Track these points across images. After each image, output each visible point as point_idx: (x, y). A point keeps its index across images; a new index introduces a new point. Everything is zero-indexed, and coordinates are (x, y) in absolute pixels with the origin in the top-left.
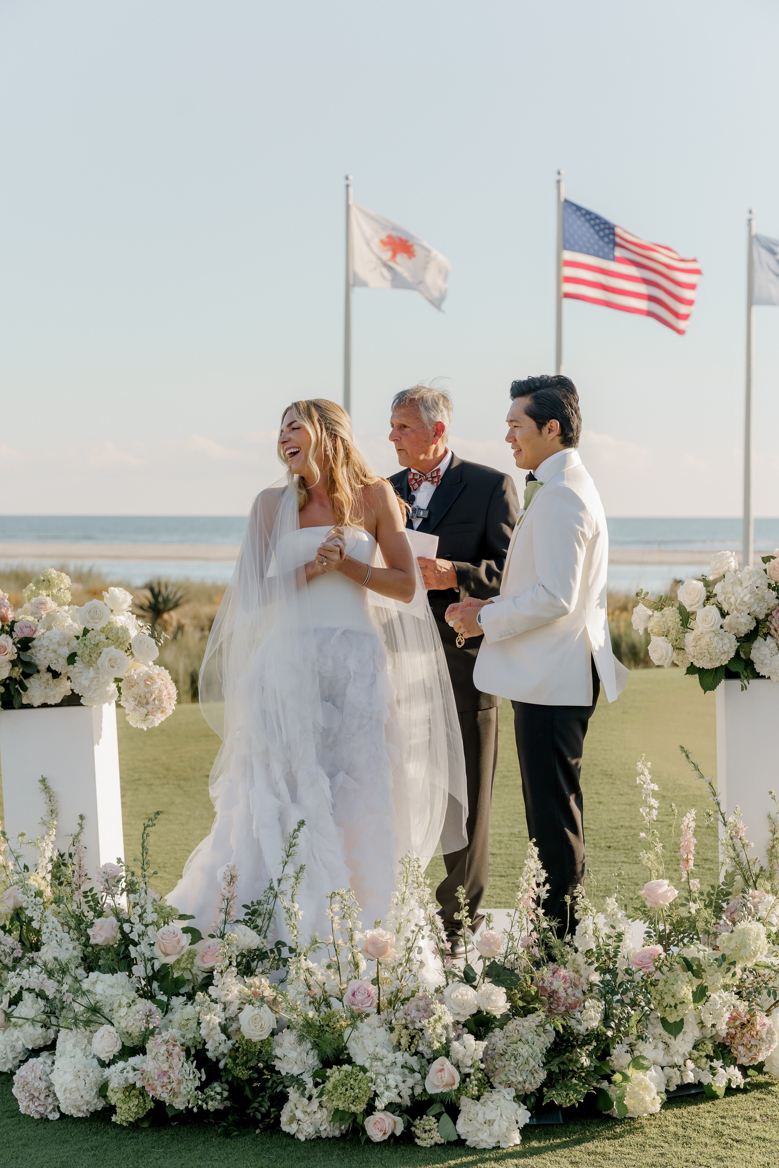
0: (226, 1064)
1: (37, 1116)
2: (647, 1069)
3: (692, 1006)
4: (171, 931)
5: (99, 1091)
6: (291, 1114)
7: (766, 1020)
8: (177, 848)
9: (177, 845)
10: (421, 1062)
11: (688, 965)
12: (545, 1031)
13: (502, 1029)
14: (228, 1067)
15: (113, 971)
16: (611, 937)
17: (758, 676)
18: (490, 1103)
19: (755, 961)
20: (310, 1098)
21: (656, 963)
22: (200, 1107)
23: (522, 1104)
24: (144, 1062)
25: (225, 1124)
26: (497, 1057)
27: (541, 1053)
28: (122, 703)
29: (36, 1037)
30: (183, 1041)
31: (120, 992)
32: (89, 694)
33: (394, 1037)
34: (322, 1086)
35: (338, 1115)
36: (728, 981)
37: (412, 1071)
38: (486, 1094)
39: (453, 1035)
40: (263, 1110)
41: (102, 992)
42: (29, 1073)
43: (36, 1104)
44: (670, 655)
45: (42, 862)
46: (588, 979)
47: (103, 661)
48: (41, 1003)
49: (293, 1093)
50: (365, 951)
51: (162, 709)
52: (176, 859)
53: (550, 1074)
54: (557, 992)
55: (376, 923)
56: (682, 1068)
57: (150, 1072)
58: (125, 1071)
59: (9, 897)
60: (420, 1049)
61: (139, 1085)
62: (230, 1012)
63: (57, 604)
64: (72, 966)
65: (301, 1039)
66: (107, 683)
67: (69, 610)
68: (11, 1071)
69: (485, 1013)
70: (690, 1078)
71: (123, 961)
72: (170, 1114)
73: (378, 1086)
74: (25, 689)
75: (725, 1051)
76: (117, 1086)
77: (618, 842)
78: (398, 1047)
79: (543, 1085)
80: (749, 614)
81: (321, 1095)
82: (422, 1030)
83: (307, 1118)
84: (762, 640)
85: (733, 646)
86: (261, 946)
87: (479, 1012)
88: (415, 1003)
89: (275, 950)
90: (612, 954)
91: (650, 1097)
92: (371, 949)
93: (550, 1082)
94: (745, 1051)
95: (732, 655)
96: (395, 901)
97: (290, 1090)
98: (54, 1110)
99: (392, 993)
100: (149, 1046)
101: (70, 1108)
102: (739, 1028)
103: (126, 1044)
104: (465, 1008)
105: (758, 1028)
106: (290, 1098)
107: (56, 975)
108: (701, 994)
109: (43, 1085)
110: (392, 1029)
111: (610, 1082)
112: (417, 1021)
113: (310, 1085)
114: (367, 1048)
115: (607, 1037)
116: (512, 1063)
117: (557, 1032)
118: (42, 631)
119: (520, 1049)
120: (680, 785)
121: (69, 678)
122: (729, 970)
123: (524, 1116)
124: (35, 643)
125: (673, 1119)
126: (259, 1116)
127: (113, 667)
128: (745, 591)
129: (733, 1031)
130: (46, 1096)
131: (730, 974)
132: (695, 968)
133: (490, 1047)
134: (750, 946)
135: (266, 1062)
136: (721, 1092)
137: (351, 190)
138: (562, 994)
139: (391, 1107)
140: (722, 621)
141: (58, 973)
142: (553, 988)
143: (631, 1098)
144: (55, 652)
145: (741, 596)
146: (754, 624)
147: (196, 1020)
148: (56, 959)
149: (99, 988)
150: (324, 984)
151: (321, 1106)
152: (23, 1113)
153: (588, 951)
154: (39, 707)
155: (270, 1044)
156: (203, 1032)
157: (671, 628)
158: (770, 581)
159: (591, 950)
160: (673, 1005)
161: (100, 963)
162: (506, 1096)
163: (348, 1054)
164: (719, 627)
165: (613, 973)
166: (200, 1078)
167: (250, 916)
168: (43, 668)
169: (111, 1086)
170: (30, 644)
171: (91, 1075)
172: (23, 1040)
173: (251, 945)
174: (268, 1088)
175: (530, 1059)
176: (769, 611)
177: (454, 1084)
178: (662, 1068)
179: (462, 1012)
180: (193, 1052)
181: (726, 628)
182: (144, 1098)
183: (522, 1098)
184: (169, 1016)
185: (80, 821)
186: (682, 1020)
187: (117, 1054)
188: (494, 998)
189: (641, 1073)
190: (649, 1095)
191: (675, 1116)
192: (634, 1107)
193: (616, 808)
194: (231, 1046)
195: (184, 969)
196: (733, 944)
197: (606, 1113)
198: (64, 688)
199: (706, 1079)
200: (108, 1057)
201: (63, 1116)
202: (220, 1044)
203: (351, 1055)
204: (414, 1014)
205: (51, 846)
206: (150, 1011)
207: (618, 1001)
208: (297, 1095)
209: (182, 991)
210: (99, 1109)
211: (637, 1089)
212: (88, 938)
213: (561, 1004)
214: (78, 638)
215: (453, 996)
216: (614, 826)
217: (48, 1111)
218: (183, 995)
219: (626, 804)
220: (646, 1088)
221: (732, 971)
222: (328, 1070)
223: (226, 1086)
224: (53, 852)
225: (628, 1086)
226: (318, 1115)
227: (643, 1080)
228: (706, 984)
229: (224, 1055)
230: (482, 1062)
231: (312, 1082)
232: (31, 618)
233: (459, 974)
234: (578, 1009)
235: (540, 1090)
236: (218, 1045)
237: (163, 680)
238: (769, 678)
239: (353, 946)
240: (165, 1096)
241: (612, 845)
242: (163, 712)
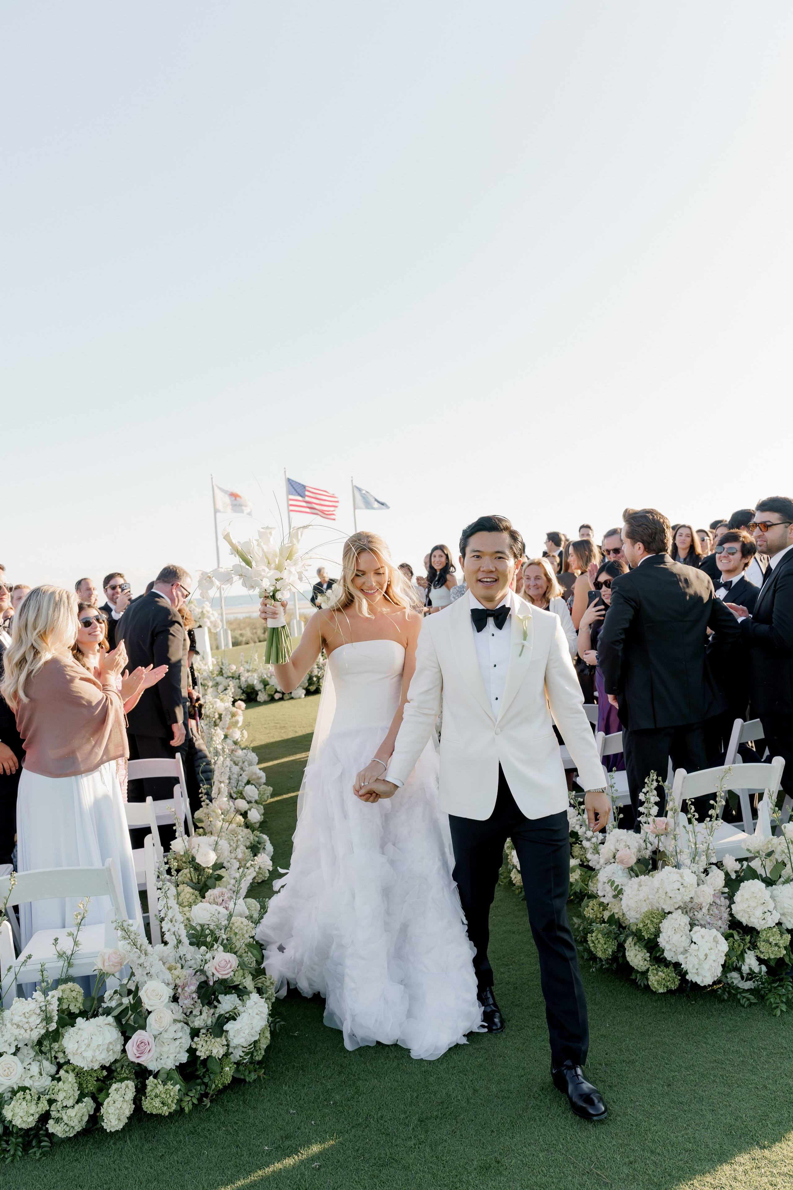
35: (269, 695)
49: (259, 693)
113: (263, 690)
123: (304, 692)
137: (213, 479)
139: (279, 692)
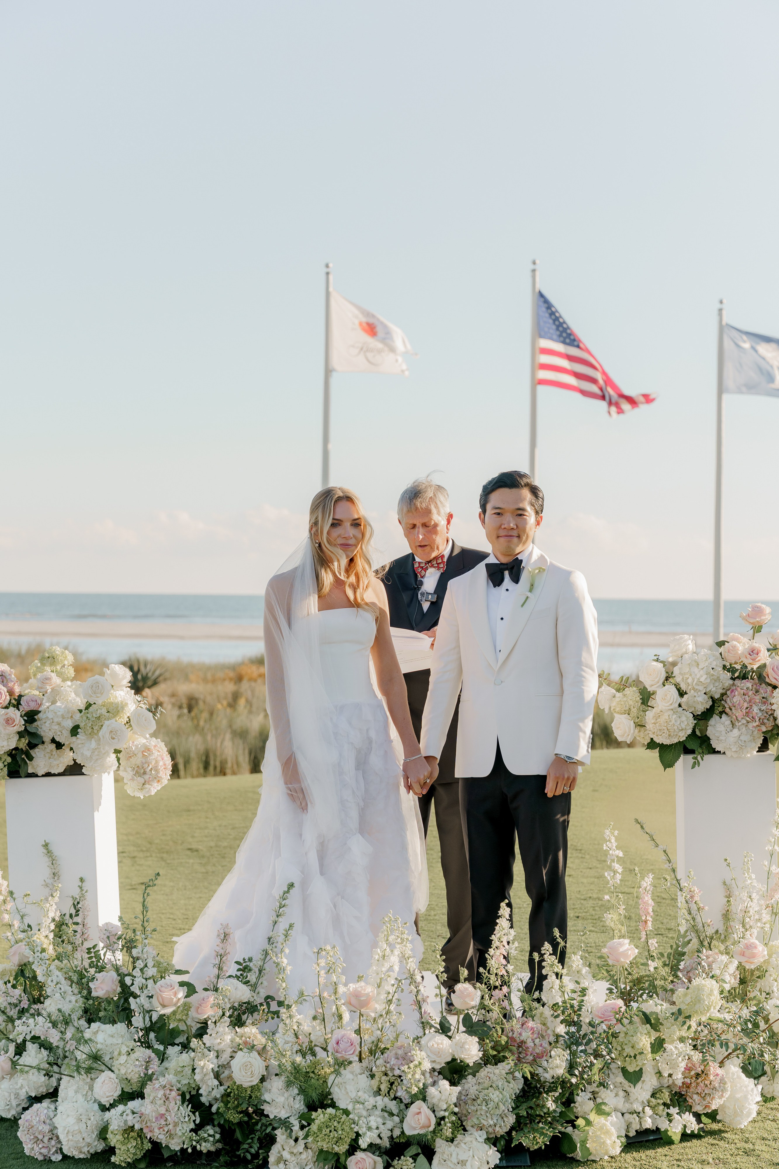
0: (218, 1108)
1: (41, 1158)
2: (608, 1114)
3: (650, 1056)
4: (169, 984)
5: (100, 1134)
6: (279, 1155)
7: (720, 1071)
8: (163, 916)
9: (163, 913)
10: (399, 1107)
11: (647, 1019)
12: (514, 1078)
13: (474, 1076)
14: (220, 1111)
15: (114, 1022)
16: (576, 992)
17: (714, 752)
18: (463, 1145)
19: (708, 1015)
20: (296, 1140)
21: (617, 1016)
22: (194, 1148)
23: (492, 1146)
24: (142, 1105)
25: (217, 1164)
26: (469, 1102)
27: (510, 1098)
28: (121, 773)
29: (40, 1085)
30: (179, 1086)
31: (120, 1041)
32: (91, 764)
33: (375, 1083)
34: (307, 1128)
35: (322, 1155)
36: (684, 1033)
37: (391, 1114)
38: (459, 1137)
39: (430, 1081)
40: (253, 1151)
41: (102, 1041)
42: (34, 1117)
43: (40, 1146)
44: (632, 732)
45: (45, 921)
46: (554, 1032)
47: (104, 732)
48: (45, 1053)
49: (280, 1135)
50: (348, 1003)
51: (158, 779)
52: (162, 926)
53: (518, 1117)
54: (525, 1043)
55: (359, 977)
56: (641, 1115)
57: (149, 1115)
58: (125, 1114)
59: (14, 954)
60: (399, 1094)
61: (137, 1127)
62: (223, 1059)
63: (61, 680)
64: (74, 1017)
65: (289, 1084)
66: (107, 754)
67: (72, 685)
68: (15, 1117)
69: (459, 1061)
70: (648, 1124)
71: (122, 1013)
72: (166, 1155)
73: (360, 1128)
74: (31, 758)
75: (681, 1100)
76: (116, 1128)
77: (586, 912)
78: (378, 1092)
79: (512, 1128)
80: (705, 693)
81: (306, 1137)
82: (400, 1076)
83: (293, 1159)
84: (717, 717)
85: (690, 724)
86: (252, 1000)
87: (454, 1060)
88: (394, 1052)
89: (265, 1004)
90: (576, 1008)
91: (610, 1140)
92: (354, 1001)
93: (519, 1126)
94: (700, 1100)
95: (689, 732)
96: (377, 957)
97: (278, 1132)
98: (56, 1152)
99: (373, 1042)
100: (147, 1091)
101: (72, 1150)
102: (694, 1078)
103: (126, 1090)
104: (440, 1056)
105: (712, 1077)
106: (278, 1140)
107: (59, 1026)
108: (658, 1046)
109: (47, 1128)
110: (372, 1076)
111: (574, 1126)
112: (396, 1068)
113: (296, 1128)
114: (350, 1094)
115: (572, 1084)
116: (484, 1108)
117: (525, 1078)
118: (47, 704)
119: (491, 1095)
120: (647, 859)
121: (71, 749)
122: (684, 1023)
123: (494, 1156)
124: (40, 715)
125: (632, 1162)
126: (249, 1157)
127: (113, 739)
128: (702, 672)
129: (688, 1081)
130: (50, 1139)
131: (686, 1027)
132: (653, 1021)
133: (464, 1093)
134: (704, 1001)
135: (256, 1106)
136: (676, 1138)
137: (331, 277)
138: (530, 1044)
139: (373, 1148)
140: (680, 700)
141: (62, 1023)
142: (522, 1038)
143: (593, 1142)
144: (59, 724)
145: (698, 676)
146: (710, 703)
147: (191, 1068)
148: (60, 1010)
149: (100, 1038)
150: (310, 1034)
151: (306, 1147)
152: (28, 1154)
153: (554, 1005)
154: (43, 776)
155: (259, 1090)
156: (197, 1077)
157: (632, 707)
158: (725, 663)
159: (557, 1003)
160: (633, 1055)
161: (100, 1015)
162: (478, 1138)
163: (332, 1099)
164: (677, 705)
165: (577, 1024)
166: (194, 1121)
167: (241, 972)
168: (47, 739)
169: (111, 1128)
170: (36, 717)
171: (92, 1118)
172: (27, 1088)
173: (242, 998)
174: (257, 1131)
175: (500, 1103)
176: (724, 691)
177: (430, 1126)
178: (623, 1114)
179: (438, 1060)
180: (188, 1097)
181: (684, 707)
182: (142, 1139)
183: (493, 1141)
184: (165, 1064)
185: (80, 884)
186: (641, 1069)
187: (117, 1099)
188: (467, 1047)
189: (603, 1118)
190: (610, 1139)
191: (634, 1159)
192: (596, 1150)
193: (585, 881)
194: (223, 1092)
195: (180, 1020)
196: (688, 1000)
197: (571, 1156)
198: (66, 759)
199: (664, 1125)
200: (108, 1101)
201: (65, 1157)
202: (213, 1089)
203: (334, 1100)
204: (393, 1061)
205: (54, 907)
206: (149, 1057)
207: (581, 1051)
208: (285, 1137)
209: (177, 1041)
210: (99, 1151)
211: (599, 1133)
212: (90, 992)
213: (529, 1053)
214: (81, 711)
215: (430, 1044)
216: (582, 897)
217: (51, 1153)
218: (178, 1045)
219: (595, 877)
220: (608, 1133)
221: (688, 1024)
222: (313, 1113)
223: (217, 1129)
224: (55, 913)
225: (591, 1130)
226: (304, 1156)
227: (604, 1125)
228: (663, 1037)
229: (216, 1099)
230: (456, 1106)
231: (298, 1125)
232: (36, 693)
233: (435, 1025)
234: (545, 1058)
235: (509, 1133)
236: (211, 1090)
237: (159, 752)
238: (724, 753)
239: (336, 999)
240: (161, 1138)
241: (580, 915)
242: (159, 781)
